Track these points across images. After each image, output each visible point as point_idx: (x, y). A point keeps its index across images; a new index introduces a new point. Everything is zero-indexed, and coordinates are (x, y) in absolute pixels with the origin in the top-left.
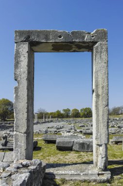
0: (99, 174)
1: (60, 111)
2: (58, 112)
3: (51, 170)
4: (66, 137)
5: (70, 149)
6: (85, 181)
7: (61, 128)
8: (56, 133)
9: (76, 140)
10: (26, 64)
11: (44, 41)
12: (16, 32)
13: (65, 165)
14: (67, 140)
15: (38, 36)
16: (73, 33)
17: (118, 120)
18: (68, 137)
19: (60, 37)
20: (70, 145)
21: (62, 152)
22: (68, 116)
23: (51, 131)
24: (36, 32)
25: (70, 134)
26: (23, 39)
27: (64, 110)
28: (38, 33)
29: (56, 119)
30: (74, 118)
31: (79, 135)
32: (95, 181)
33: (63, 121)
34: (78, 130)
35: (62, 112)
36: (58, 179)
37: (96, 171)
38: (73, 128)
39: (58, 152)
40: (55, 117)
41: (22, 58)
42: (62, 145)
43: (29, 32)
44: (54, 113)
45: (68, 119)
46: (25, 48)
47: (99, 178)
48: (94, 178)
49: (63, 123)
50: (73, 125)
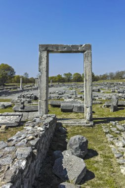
0: (87, 123)
1: (61, 76)
2: (59, 76)
3: (60, 121)
4: (68, 102)
5: (71, 111)
6: (79, 126)
7: (63, 94)
8: (59, 98)
9: (75, 105)
10: (46, 63)
11: (56, 50)
12: (40, 45)
13: (68, 119)
14: (69, 104)
15: (52, 48)
16: (72, 46)
17: (121, 85)
18: (70, 102)
19: (65, 48)
20: (71, 108)
21: (65, 113)
22: (69, 81)
23: (54, 97)
24: (51, 45)
25: (71, 100)
26: (44, 49)
27: (65, 74)
28: (53, 46)
29: (57, 83)
30: (76, 83)
31: (79, 101)
32: (84, 126)
33: (64, 85)
34: (79, 96)
35: (63, 76)
36: (64, 125)
37: (85, 121)
38: (74, 93)
39: (62, 113)
40: (56, 82)
41: (43, 60)
42: (65, 108)
43: (47, 45)
44: (55, 78)
45: (69, 84)
46: (45, 54)
47: (86, 125)
48: (83, 124)
49: (64, 87)
50: (74, 90)
